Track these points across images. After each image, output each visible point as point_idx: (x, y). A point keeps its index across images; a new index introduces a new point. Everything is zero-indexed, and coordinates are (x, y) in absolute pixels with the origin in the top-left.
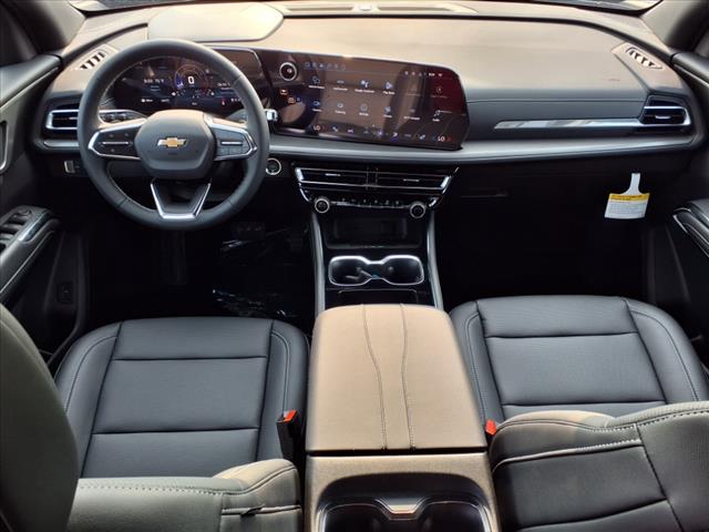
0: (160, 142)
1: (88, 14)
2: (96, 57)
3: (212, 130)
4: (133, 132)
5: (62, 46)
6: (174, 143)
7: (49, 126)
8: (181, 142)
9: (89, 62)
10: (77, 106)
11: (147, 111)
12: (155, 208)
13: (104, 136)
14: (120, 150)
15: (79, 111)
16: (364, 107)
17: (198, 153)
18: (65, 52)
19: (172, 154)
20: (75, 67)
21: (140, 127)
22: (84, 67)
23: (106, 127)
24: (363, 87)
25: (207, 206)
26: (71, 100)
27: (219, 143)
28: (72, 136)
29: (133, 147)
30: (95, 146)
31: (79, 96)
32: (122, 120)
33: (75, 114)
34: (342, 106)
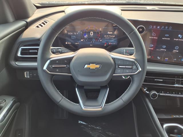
0: (86, 66)
1: (38, 7)
2: (43, 23)
3: (114, 59)
4: (70, 60)
5: (28, 17)
7: (19, 54)
8: (98, 66)
9: (40, 25)
13: (53, 62)
16: (177, 47)
18: (29, 20)
20: (33, 27)
21: (73, 57)
22: (38, 27)
23: (54, 57)
24: (179, 38)
27: (117, 67)
28: (35, 60)
29: (69, 68)
32: (61, 53)
33: (37, 49)
34: (165, 47)
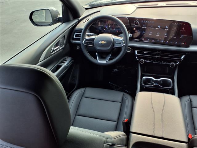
0: (100, 42)
1: (86, 9)
2: (87, 20)
3: (113, 39)
4: (94, 39)
5: (79, 17)
6: (103, 42)
7: (74, 37)
8: (105, 42)
9: (85, 21)
10: (81, 32)
11: (98, 34)
12: (97, 59)
13: (87, 40)
14: (90, 44)
15: (81, 33)
16: (158, 33)
17: (109, 46)
18: (80, 19)
19: (102, 45)
20: (82, 22)
21: (95, 38)
22: (84, 22)
23: (87, 38)
24: (158, 28)
25: (110, 60)
26: (80, 31)
27: (115, 43)
28: (79, 40)
29: (93, 43)
30: (84, 42)
31: (82, 30)
32: (91, 36)
33: (80, 34)
34: (151, 33)
